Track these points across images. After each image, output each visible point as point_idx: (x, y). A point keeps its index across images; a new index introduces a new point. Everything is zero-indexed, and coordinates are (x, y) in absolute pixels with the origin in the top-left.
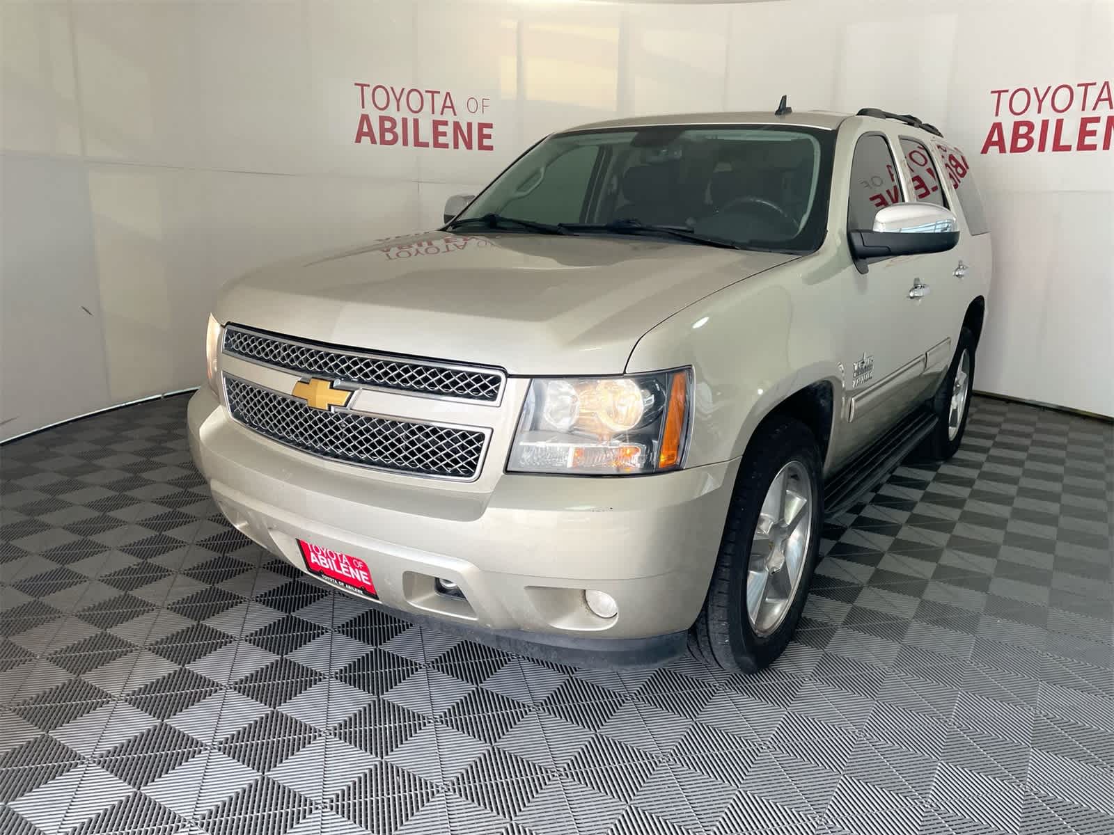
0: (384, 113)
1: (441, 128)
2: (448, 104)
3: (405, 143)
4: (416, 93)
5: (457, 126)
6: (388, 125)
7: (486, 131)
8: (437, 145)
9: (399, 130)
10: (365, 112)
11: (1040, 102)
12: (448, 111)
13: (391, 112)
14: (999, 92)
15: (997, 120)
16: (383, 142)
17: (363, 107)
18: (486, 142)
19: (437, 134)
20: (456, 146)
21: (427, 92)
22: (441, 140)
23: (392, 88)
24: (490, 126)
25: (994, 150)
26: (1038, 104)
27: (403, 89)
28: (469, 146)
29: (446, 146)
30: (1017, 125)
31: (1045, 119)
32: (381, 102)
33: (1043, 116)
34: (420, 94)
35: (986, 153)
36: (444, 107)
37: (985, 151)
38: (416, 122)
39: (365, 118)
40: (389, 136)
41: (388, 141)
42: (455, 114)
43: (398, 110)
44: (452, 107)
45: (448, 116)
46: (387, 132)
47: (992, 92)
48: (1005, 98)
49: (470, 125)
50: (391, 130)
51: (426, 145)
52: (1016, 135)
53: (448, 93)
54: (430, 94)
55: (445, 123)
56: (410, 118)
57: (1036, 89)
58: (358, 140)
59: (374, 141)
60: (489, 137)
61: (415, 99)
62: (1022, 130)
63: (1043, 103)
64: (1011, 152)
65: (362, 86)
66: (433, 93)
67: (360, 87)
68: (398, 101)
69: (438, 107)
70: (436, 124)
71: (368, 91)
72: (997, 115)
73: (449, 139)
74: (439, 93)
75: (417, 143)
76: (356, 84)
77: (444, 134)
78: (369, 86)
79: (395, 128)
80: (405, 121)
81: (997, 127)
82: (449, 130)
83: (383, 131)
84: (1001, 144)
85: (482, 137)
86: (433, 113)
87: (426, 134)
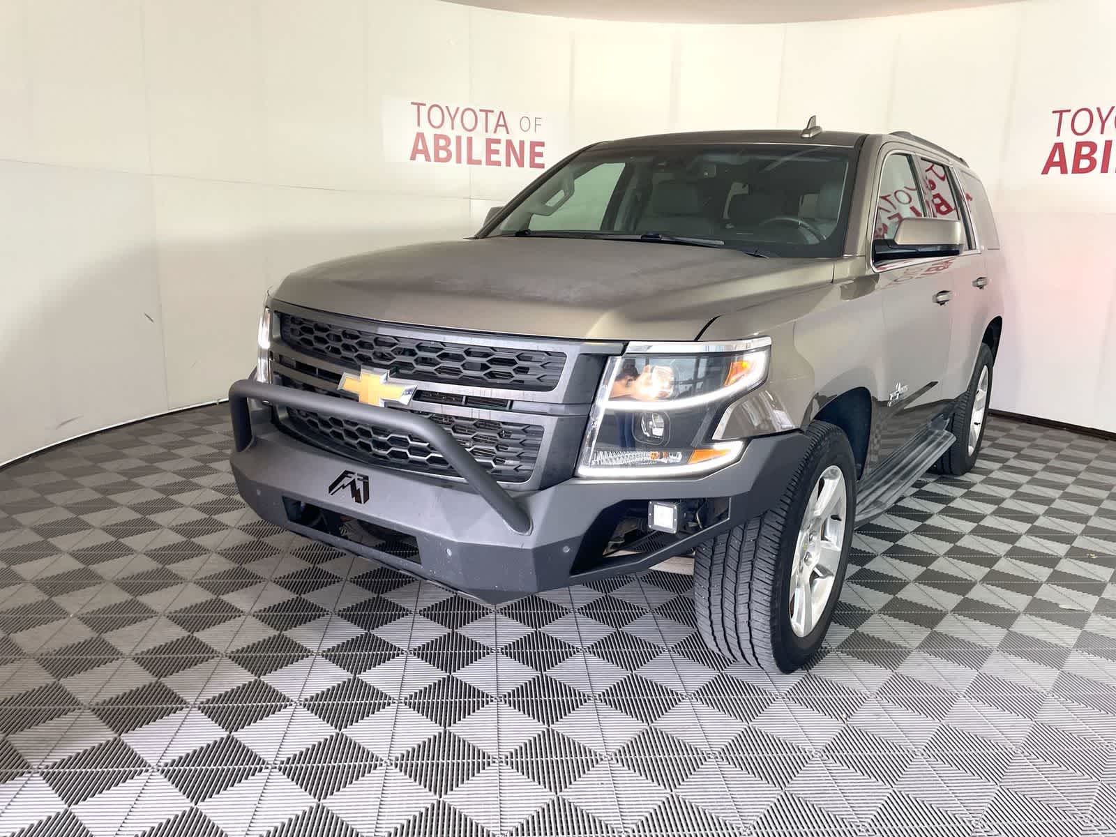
0: (439, 132)
1: (494, 146)
2: (501, 122)
3: (459, 161)
4: (470, 112)
5: (509, 144)
6: (442, 143)
7: (538, 149)
8: (489, 162)
9: (453, 148)
10: (420, 130)
11: (1103, 123)
12: (501, 130)
13: (446, 130)
14: (1061, 112)
15: (1059, 140)
16: (438, 159)
17: (419, 124)
18: (538, 160)
19: (490, 152)
20: (508, 164)
21: (481, 110)
22: (494, 158)
23: (447, 107)
24: (542, 144)
25: (1055, 170)
26: (1101, 124)
27: (458, 109)
28: (521, 164)
29: (498, 163)
30: (1079, 146)
31: (1108, 139)
32: (436, 120)
33: (1106, 137)
34: (475, 113)
35: (1047, 173)
36: (498, 125)
37: (1045, 171)
38: (470, 140)
39: (420, 136)
40: (443, 154)
41: (442, 159)
42: (508, 133)
43: (453, 128)
44: (505, 126)
45: (502, 134)
46: (442, 149)
47: (1054, 112)
48: (1067, 118)
49: (522, 144)
50: (445, 148)
51: (479, 162)
52: (1078, 156)
53: (502, 113)
54: (484, 113)
55: (498, 141)
56: (465, 136)
57: (1098, 109)
58: (413, 158)
59: (428, 159)
60: (541, 155)
61: (469, 117)
62: (1084, 151)
63: (1106, 124)
64: (1072, 173)
65: (419, 105)
66: (487, 112)
67: (416, 106)
68: (453, 119)
69: (492, 126)
70: (489, 142)
71: (424, 110)
72: (1058, 134)
73: (501, 157)
74: (492, 111)
75: (471, 161)
76: (412, 103)
77: (497, 152)
78: (425, 105)
79: (448, 146)
80: (459, 139)
81: (1059, 147)
82: (502, 147)
83: (437, 148)
84: (1062, 165)
85: (534, 154)
86: (487, 131)
87: (479, 151)
